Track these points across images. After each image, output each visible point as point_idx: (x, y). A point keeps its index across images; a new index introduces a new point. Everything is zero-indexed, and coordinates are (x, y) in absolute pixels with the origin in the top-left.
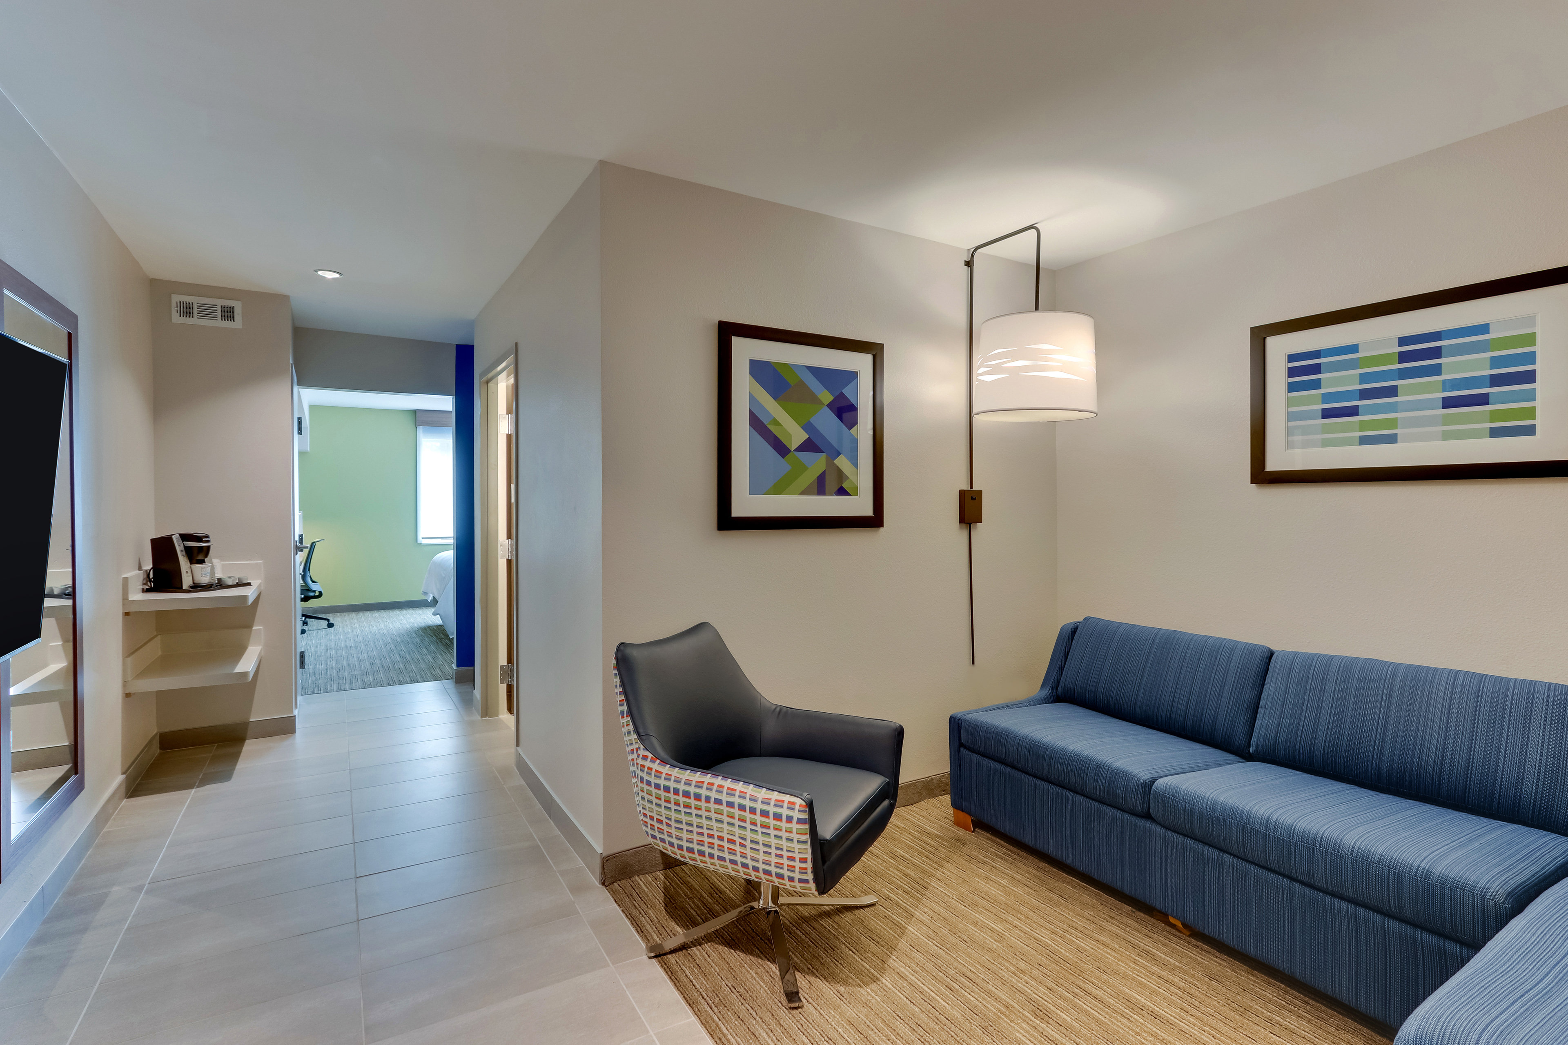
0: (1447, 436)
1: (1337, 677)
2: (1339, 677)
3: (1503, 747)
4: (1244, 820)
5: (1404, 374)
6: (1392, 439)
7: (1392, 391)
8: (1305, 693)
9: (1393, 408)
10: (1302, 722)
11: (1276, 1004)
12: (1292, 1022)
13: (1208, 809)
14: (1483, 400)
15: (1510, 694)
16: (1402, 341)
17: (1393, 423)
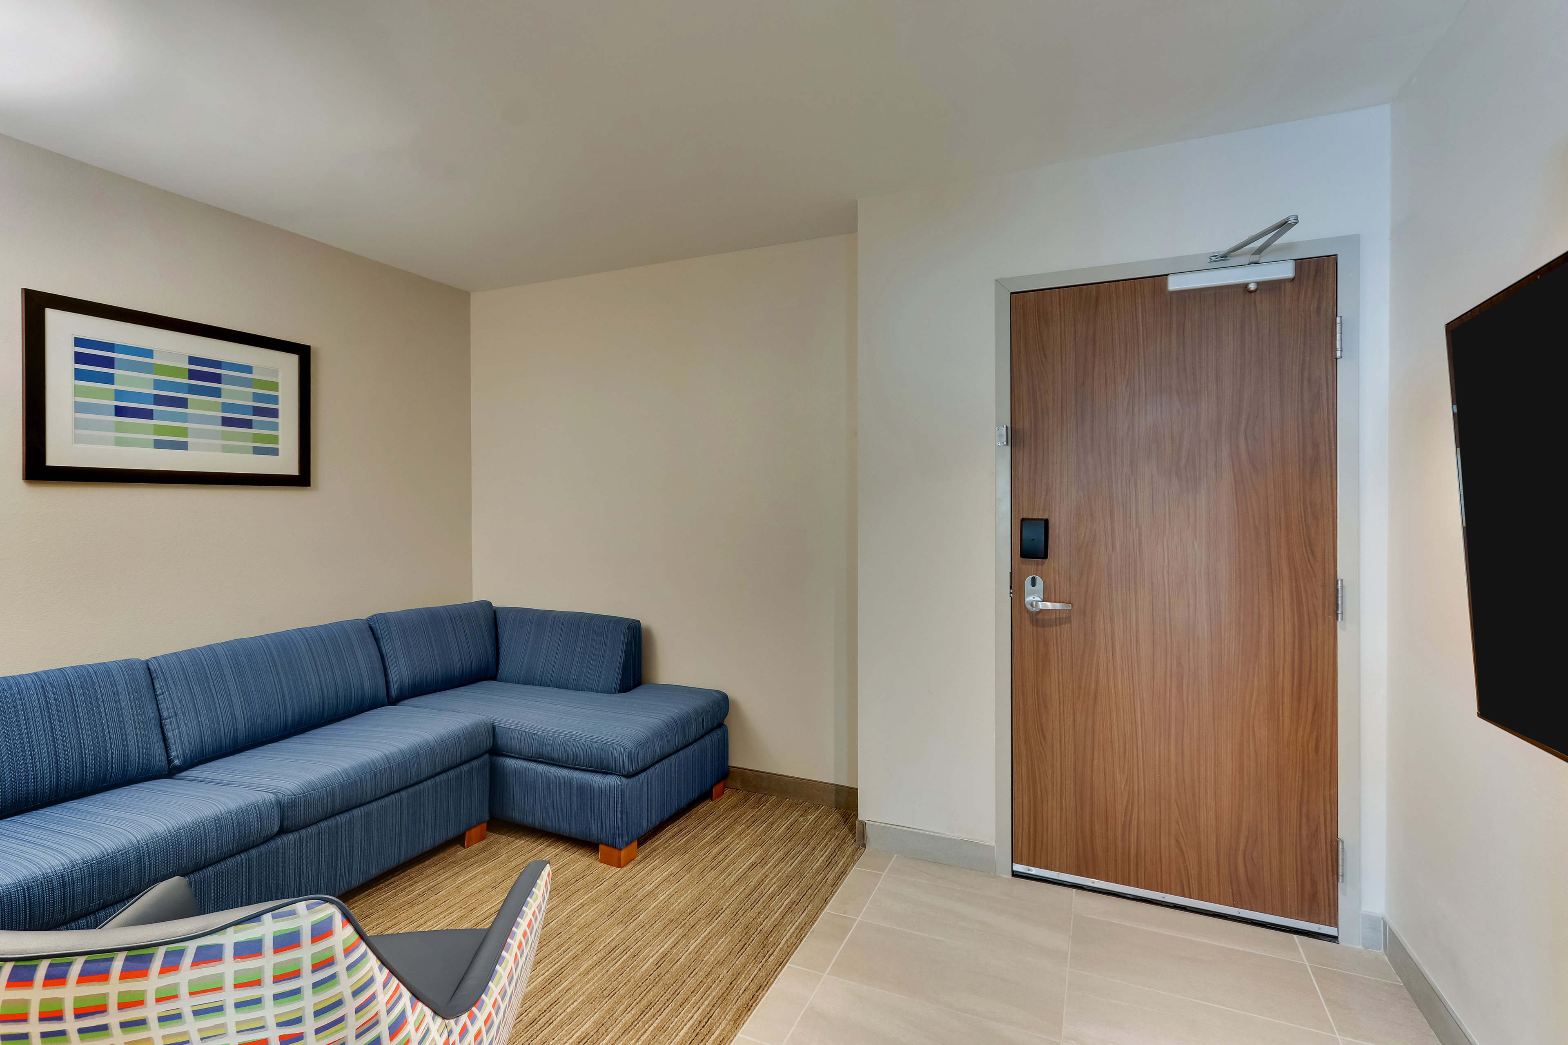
0: (226, 449)
1: (229, 661)
2: (231, 661)
3: (348, 668)
4: (373, 768)
5: (193, 390)
6: (183, 446)
7: (182, 403)
8: (210, 686)
9: (184, 418)
10: (219, 712)
11: (390, 897)
12: (420, 887)
13: (345, 779)
14: (248, 424)
15: (336, 634)
16: (193, 360)
17: (184, 432)
